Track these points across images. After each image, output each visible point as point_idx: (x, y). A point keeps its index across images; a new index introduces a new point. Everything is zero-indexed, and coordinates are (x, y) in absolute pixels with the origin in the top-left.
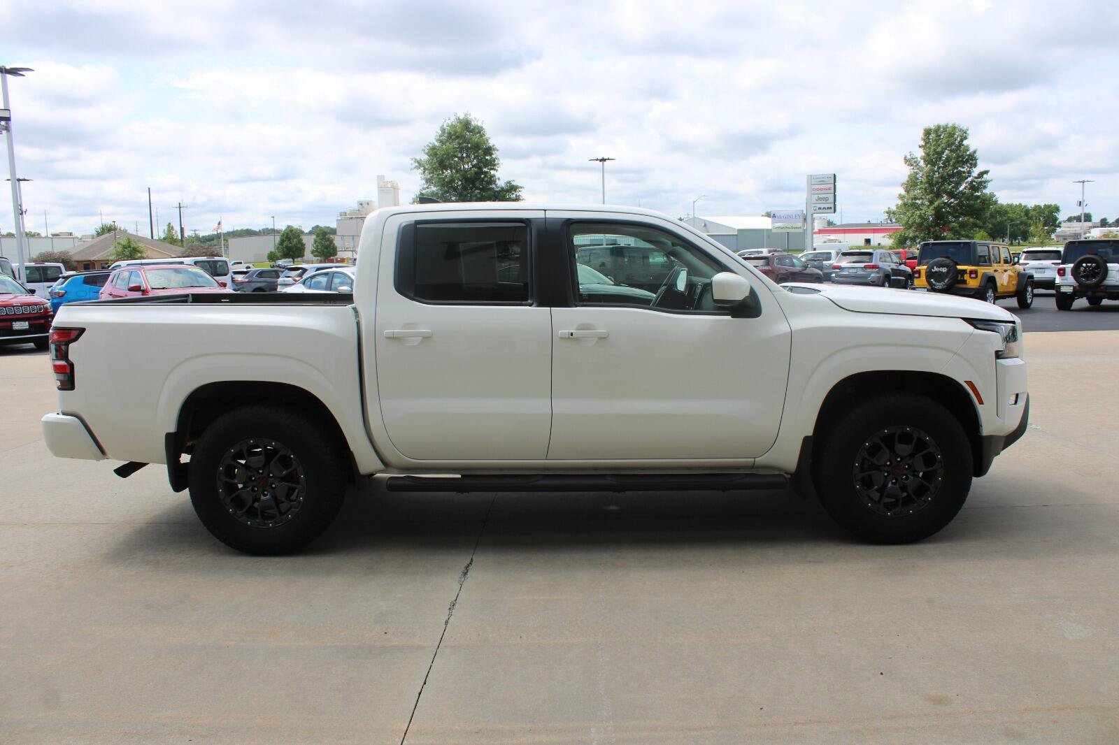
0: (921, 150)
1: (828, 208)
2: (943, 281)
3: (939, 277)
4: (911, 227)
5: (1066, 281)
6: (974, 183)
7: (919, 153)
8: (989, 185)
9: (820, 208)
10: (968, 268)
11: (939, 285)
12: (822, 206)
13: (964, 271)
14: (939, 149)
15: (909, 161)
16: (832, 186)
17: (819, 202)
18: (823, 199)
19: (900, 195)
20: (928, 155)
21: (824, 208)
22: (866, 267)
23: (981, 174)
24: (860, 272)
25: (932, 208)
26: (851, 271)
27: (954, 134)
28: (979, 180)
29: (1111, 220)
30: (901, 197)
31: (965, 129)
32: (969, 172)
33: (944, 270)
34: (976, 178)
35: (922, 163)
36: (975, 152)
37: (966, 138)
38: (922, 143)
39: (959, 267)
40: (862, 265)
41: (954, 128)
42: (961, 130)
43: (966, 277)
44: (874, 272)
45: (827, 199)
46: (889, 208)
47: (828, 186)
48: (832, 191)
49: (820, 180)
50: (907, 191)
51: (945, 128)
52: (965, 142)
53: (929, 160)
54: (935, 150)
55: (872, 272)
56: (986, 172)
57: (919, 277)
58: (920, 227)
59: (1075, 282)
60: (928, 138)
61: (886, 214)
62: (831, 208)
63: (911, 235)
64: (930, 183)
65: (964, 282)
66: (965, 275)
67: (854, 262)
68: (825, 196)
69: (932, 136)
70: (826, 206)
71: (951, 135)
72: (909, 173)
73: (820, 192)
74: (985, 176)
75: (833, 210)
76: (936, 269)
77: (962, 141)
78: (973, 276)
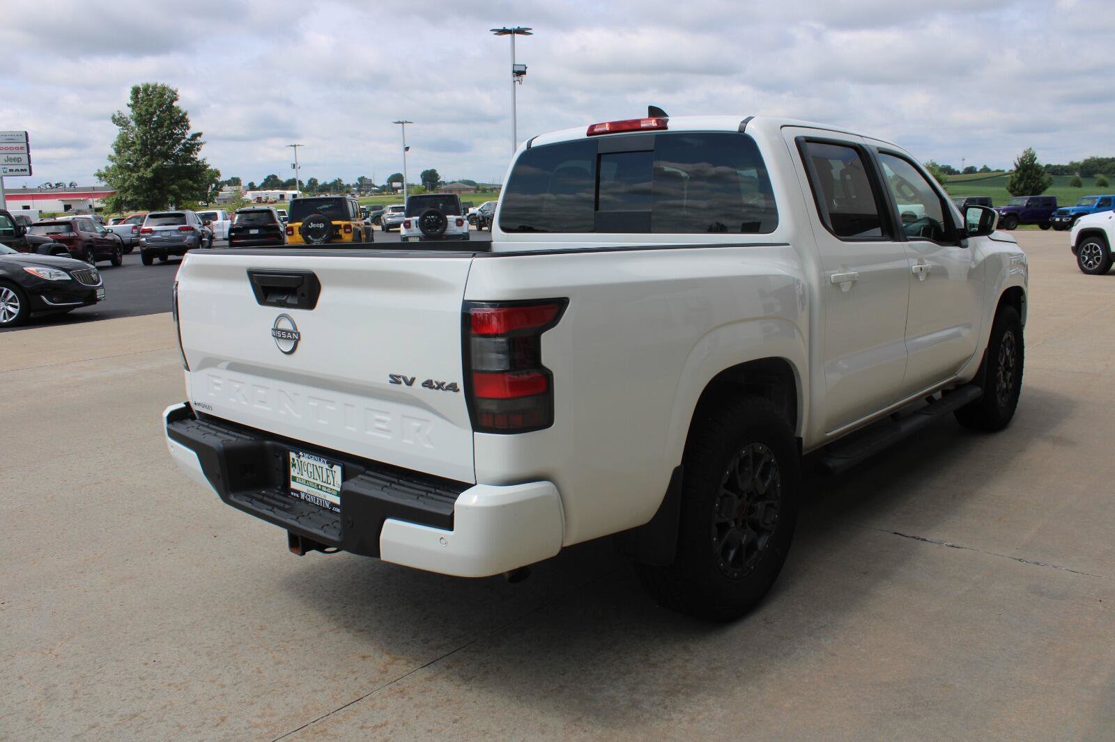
0: (130, 109)
1: (22, 170)
2: (321, 236)
3: (316, 233)
4: (127, 190)
5: (411, 233)
6: (187, 145)
7: (128, 112)
8: (203, 148)
9: (11, 170)
10: (342, 223)
11: (317, 242)
12: (14, 168)
13: (339, 227)
14: (151, 110)
15: (119, 121)
16: (25, 145)
17: (9, 162)
18: (14, 159)
19: (110, 156)
20: (140, 115)
21: (17, 170)
22: (180, 229)
23: (195, 136)
24: (175, 235)
25: (149, 170)
26: (164, 234)
27: (165, 94)
28: (193, 142)
29: (257, 184)
30: (112, 159)
31: (174, 89)
32: (183, 134)
33: (321, 226)
34: (189, 140)
35: (133, 124)
36: (186, 114)
37: (176, 99)
38: (131, 102)
39: (334, 223)
40: (176, 227)
41: (164, 88)
42: (170, 91)
43: (341, 232)
44: (189, 234)
45: (19, 160)
46: (99, 170)
47: (19, 145)
48: (26, 151)
49: (8, 137)
50: (118, 152)
51: (155, 87)
52: (175, 104)
53: (141, 120)
54: (147, 110)
55: (188, 234)
56: (199, 135)
57: (293, 234)
58: (137, 190)
59: (421, 232)
60: (137, 97)
61: (97, 177)
62: (26, 170)
63: (129, 199)
64: (144, 144)
65: (340, 237)
66: (340, 230)
67: (166, 225)
68: (17, 156)
69: (140, 95)
70: (20, 168)
71: (162, 95)
72: (118, 133)
73: (9, 151)
74: (198, 138)
75: (28, 172)
76: (312, 225)
77: (172, 101)
78: (347, 230)
